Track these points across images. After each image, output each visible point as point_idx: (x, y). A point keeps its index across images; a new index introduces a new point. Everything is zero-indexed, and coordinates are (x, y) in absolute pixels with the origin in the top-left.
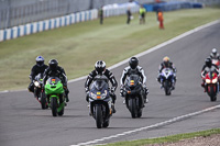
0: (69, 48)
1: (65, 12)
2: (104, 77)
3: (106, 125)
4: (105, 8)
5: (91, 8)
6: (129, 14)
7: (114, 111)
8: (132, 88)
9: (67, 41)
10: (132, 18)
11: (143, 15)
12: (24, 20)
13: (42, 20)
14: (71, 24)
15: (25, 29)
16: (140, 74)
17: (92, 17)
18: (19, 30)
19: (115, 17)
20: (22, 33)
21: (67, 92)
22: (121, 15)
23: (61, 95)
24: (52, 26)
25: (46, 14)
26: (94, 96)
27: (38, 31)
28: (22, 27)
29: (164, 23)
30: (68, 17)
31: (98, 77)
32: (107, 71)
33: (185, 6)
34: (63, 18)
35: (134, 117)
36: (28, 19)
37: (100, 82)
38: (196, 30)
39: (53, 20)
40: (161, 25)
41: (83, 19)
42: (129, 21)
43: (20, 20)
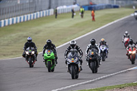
0: (36, 33)
1: (34, 11)
2: (75, 50)
3: (77, 77)
4: (58, 8)
5: (50, 8)
6: (73, 11)
7: (81, 70)
8: (92, 56)
9: (35, 29)
10: (75, 14)
11: (82, 13)
12: (8, 16)
13: (19, 15)
14: (37, 18)
15: (9, 21)
16: (97, 48)
17: (50, 14)
18: (5, 22)
19: (64, 14)
20: (7, 24)
21: (56, 58)
22: (68, 13)
23: (53, 60)
24: (26, 19)
25: (22, 12)
26: (70, 61)
27: (17, 23)
28: (7, 20)
29: (95, 17)
30: (35, 14)
31: (72, 50)
32: (77, 47)
33: (109, 7)
34: (32, 14)
35: (93, 72)
36: (11, 15)
37: (73, 53)
38: (115, 21)
39: (26, 16)
40: (93, 19)
41: (45, 15)
42: (73, 16)
43: (6, 16)
